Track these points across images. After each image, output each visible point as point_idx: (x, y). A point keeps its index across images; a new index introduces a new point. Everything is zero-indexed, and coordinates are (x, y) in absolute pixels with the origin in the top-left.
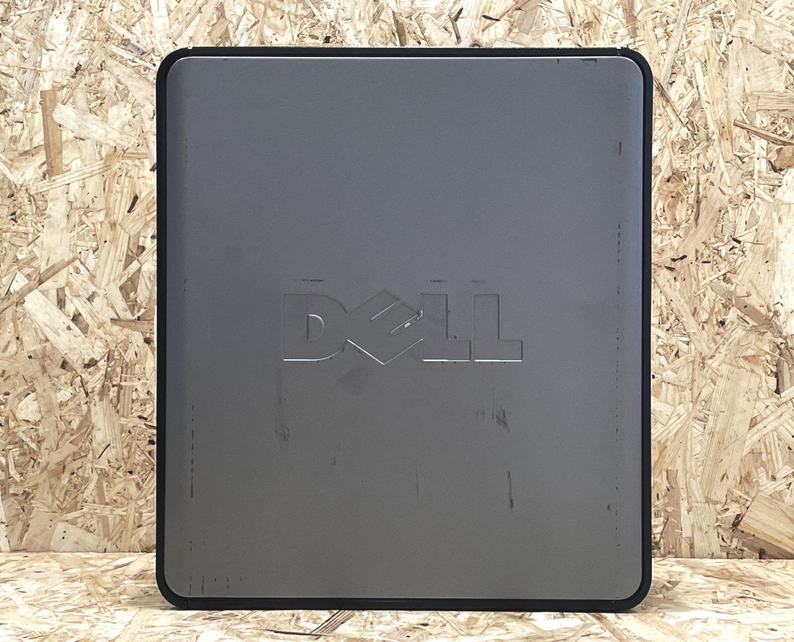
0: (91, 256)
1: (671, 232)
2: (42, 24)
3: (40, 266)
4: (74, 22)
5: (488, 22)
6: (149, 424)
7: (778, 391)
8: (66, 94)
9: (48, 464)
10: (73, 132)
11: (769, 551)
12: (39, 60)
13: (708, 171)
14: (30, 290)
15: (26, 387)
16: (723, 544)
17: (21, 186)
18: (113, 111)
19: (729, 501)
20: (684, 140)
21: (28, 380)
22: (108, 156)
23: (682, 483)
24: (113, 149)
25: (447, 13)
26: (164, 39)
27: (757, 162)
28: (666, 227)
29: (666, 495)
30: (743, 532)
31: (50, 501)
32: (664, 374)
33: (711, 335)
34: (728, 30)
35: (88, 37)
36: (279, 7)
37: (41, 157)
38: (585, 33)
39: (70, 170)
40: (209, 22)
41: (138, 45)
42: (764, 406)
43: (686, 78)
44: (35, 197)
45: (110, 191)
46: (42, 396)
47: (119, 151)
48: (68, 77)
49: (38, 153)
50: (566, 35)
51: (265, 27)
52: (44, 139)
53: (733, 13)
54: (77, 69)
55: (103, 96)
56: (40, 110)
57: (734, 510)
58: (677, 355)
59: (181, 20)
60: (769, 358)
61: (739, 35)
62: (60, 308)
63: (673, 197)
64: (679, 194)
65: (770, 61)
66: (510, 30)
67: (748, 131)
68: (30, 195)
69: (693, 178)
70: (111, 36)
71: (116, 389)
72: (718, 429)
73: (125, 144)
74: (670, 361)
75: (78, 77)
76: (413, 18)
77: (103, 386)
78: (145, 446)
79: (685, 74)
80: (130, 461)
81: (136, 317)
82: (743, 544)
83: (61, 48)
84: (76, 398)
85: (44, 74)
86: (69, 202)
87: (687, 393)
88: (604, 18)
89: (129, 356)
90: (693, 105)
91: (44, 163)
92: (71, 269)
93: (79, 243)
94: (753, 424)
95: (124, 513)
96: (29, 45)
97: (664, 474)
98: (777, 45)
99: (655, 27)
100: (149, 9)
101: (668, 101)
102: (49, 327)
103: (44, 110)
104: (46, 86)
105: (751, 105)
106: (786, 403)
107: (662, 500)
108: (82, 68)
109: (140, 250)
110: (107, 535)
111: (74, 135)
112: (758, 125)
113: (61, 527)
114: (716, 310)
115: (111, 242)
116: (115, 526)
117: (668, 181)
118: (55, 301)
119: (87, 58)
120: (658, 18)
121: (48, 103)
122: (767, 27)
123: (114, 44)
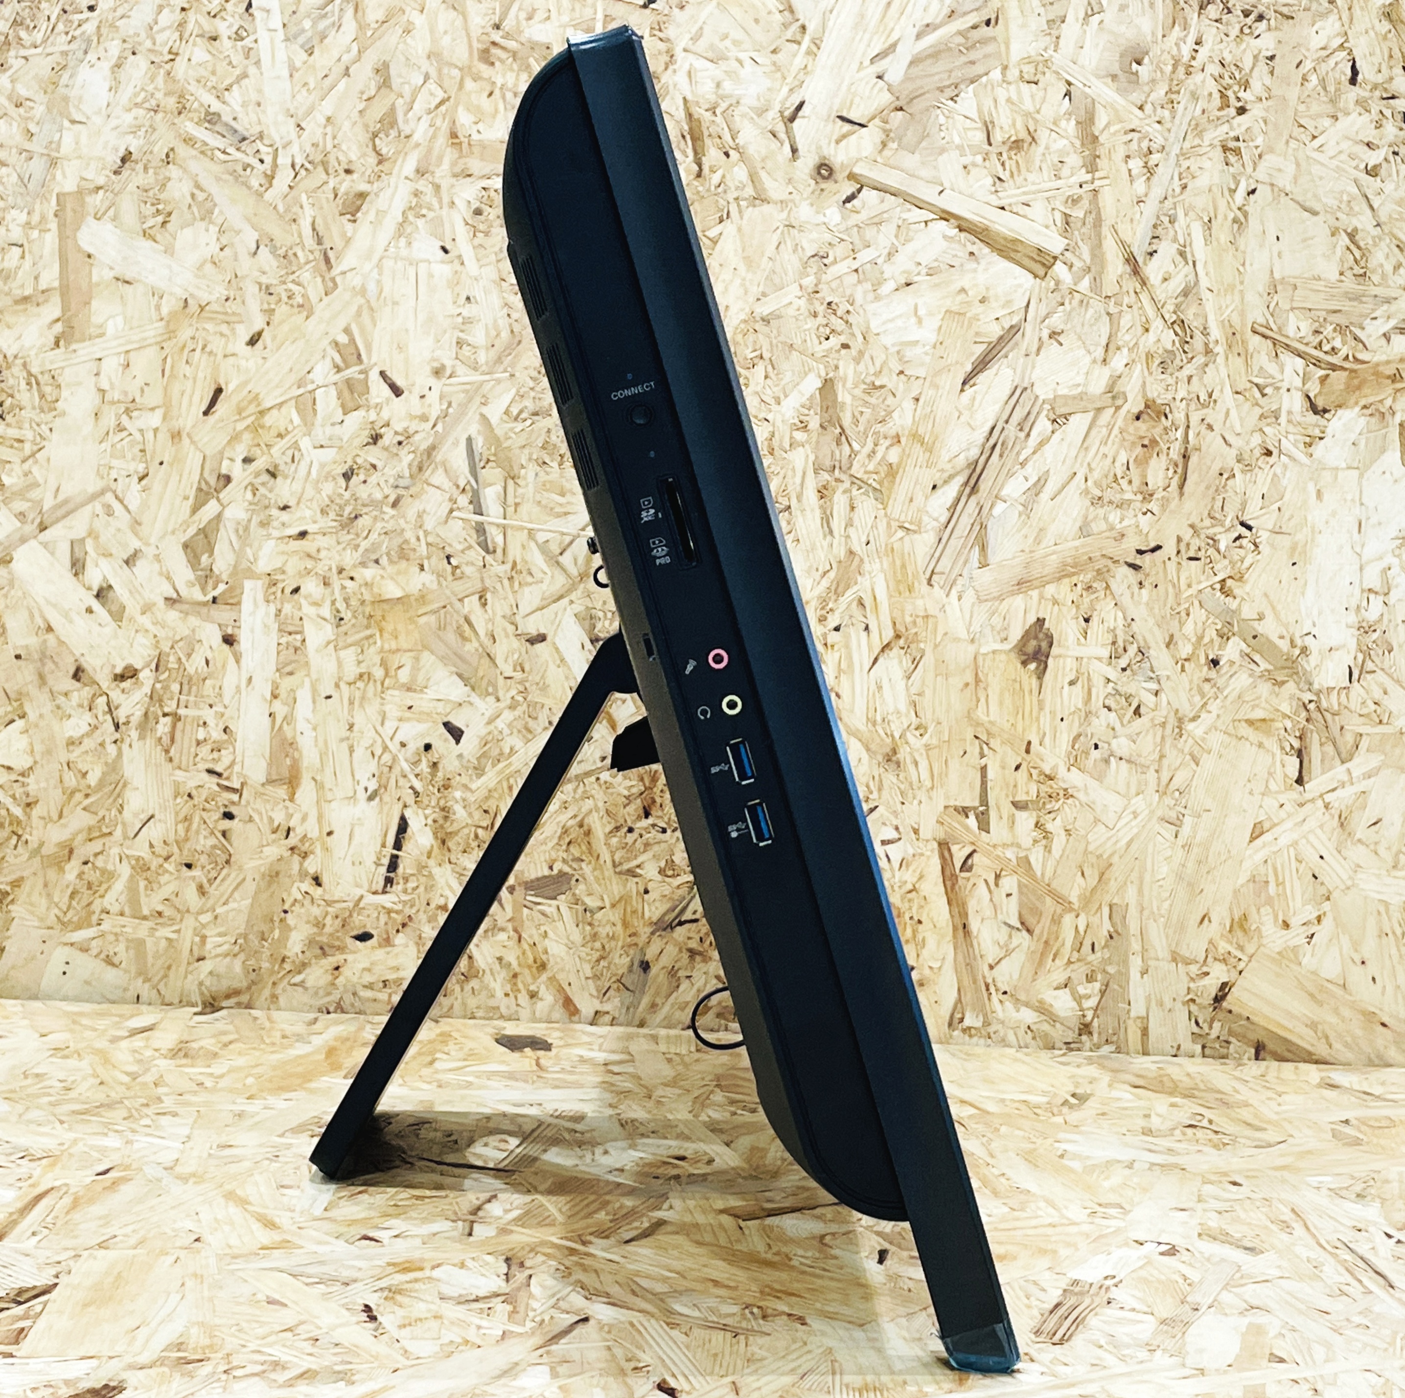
0: (135, 487)
1: (1138, 504)
2: (66, 75)
3: (42, 500)
4: (122, 75)
5: (847, 127)
6: (226, 783)
7: (1300, 781)
8: (102, 201)
9: (42, 844)
10: (111, 268)
11: (1270, 1045)
12: (57, 137)
13: (1204, 406)
14: (23, 540)
15: (9, 709)
16: (1196, 1030)
17: (16, 357)
18: (186, 236)
19: (1210, 959)
20: (1166, 351)
21: (12, 696)
22: (173, 315)
23: (1133, 925)
24: (182, 304)
25: (777, 107)
26: (281, 118)
27: (1286, 395)
28: (1129, 496)
29: (1106, 946)
30: (1230, 1012)
31: (43, 908)
32: (1114, 743)
33: (1196, 681)
34: (1249, 169)
35: (147, 105)
36: (485, 75)
37: (53, 309)
38: (1010, 158)
39: (102, 335)
40: (362, 93)
41: (233, 124)
42: (1277, 805)
43: (1176, 246)
44: (40, 377)
45: (173, 376)
46: (36, 726)
47: (193, 307)
48: (107, 172)
49: (46, 301)
50: (979, 159)
51: (460, 109)
52: (61, 278)
53: (1259, 141)
54: (124, 160)
55: (168, 209)
56: (53, 225)
57: (1219, 974)
58: (1137, 712)
59: (312, 86)
60: (1289, 725)
61: (1267, 180)
62: (76, 574)
63: (1144, 446)
64: (1154, 442)
65: (1318, 227)
66: (884, 144)
67: (1275, 342)
68: (30, 374)
69: (1179, 416)
70: (188, 106)
71: (168, 719)
72: (1198, 839)
73: (205, 297)
74: (1125, 722)
75: (126, 173)
76: (718, 111)
77: (146, 714)
78: (216, 821)
79: (1175, 240)
80: (188, 846)
81: (209, 597)
82: (1231, 1033)
83: (97, 120)
84: (98, 732)
85: (65, 163)
86: (99, 390)
87: (1151, 776)
88: (1043, 136)
89: (194, 666)
90: (1186, 293)
91: (58, 320)
92: (98, 508)
93: (115, 463)
94: (1257, 833)
95: (174, 936)
96: (39, 110)
97: (1106, 910)
98: (1332, 202)
99: (1128, 157)
100: (258, 63)
101: (1144, 283)
102: (54, 606)
103: (62, 226)
104: (69, 185)
105: (1282, 299)
106: (1312, 800)
107: (1098, 954)
108: (134, 157)
109: (222, 482)
110: (143, 973)
111: (112, 274)
112: (1291, 335)
113: (61, 954)
114: (1206, 640)
115: (171, 465)
116: (156, 956)
117: (1138, 418)
118: (68, 563)
119: (142, 141)
120: (1135, 142)
121: (69, 214)
122: (1316, 169)
123: (192, 120)
